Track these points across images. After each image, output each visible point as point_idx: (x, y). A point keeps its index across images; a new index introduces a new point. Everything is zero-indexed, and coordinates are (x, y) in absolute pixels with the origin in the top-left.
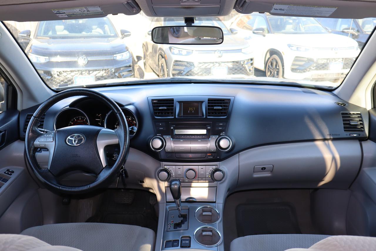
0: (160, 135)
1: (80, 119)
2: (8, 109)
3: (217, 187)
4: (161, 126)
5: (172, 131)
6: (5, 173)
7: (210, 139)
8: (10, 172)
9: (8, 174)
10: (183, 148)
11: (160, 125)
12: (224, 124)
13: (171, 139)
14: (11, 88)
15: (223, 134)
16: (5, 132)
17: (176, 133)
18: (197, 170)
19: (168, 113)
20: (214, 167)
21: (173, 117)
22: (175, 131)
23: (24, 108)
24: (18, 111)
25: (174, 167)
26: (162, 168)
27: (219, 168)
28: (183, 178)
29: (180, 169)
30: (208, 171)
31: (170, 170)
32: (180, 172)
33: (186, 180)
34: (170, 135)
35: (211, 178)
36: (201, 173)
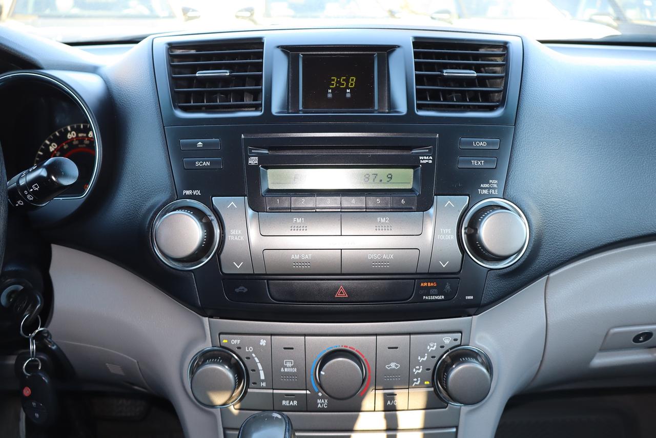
0: (197, 192)
3: (457, 427)
4: (203, 153)
5: (255, 176)
7: (432, 211)
10: (306, 256)
11: (200, 149)
12: (494, 144)
13: (250, 212)
15: (489, 189)
17: (271, 187)
18: (368, 356)
19: (240, 95)
20: (447, 340)
21: (258, 114)
22: (266, 174)
25: (263, 342)
26: (208, 345)
27: (468, 345)
28: (306, 390)
29: (292, 349)
30: (421, 359)
31: (248, 356)
32: (292, 367)
33: (319, 401)
34: (245, 196)
35: (432, 389)
36: (389, 367)
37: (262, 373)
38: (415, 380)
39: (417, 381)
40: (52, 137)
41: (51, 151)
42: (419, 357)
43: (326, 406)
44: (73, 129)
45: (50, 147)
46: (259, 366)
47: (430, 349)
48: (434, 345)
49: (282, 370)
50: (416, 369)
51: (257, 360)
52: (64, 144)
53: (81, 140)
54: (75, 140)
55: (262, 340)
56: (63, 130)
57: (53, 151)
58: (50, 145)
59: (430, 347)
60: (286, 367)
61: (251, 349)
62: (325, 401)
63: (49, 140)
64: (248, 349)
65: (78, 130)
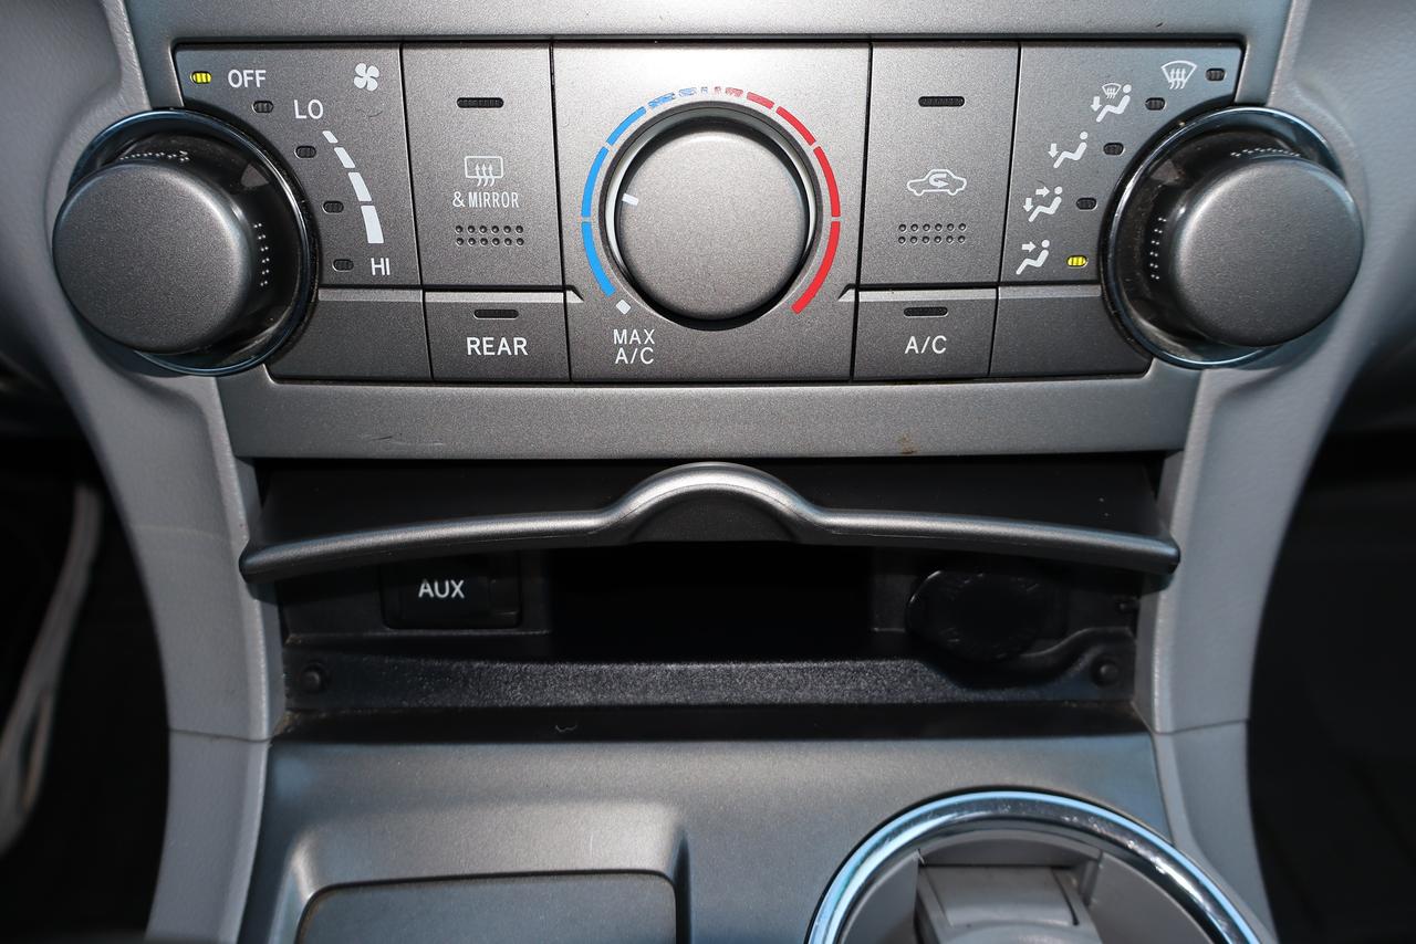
26: (133, 102)
27: (1262, 105)
28: (563, 289)
29: (498, 103)
30: (1059, 156)
31: (307, 142)
33: (619, 337)
35: (1095, 292)
36: (919, 187)
37: (370, 216)
38: (1030, 247)
39: (1035, 255)
42: (1054, 146)
43: (648, 355)
46: (358, 184)
47: (1102, 111)
48: (1121, 95)
49: (458, 201)
50: (1038, 201)
51: (346, 160)
55: (360, 69)
59: (1105, 102)
60: (473, 187)
61: (316, 112)
62: (643, 337)
64: (303, 111)
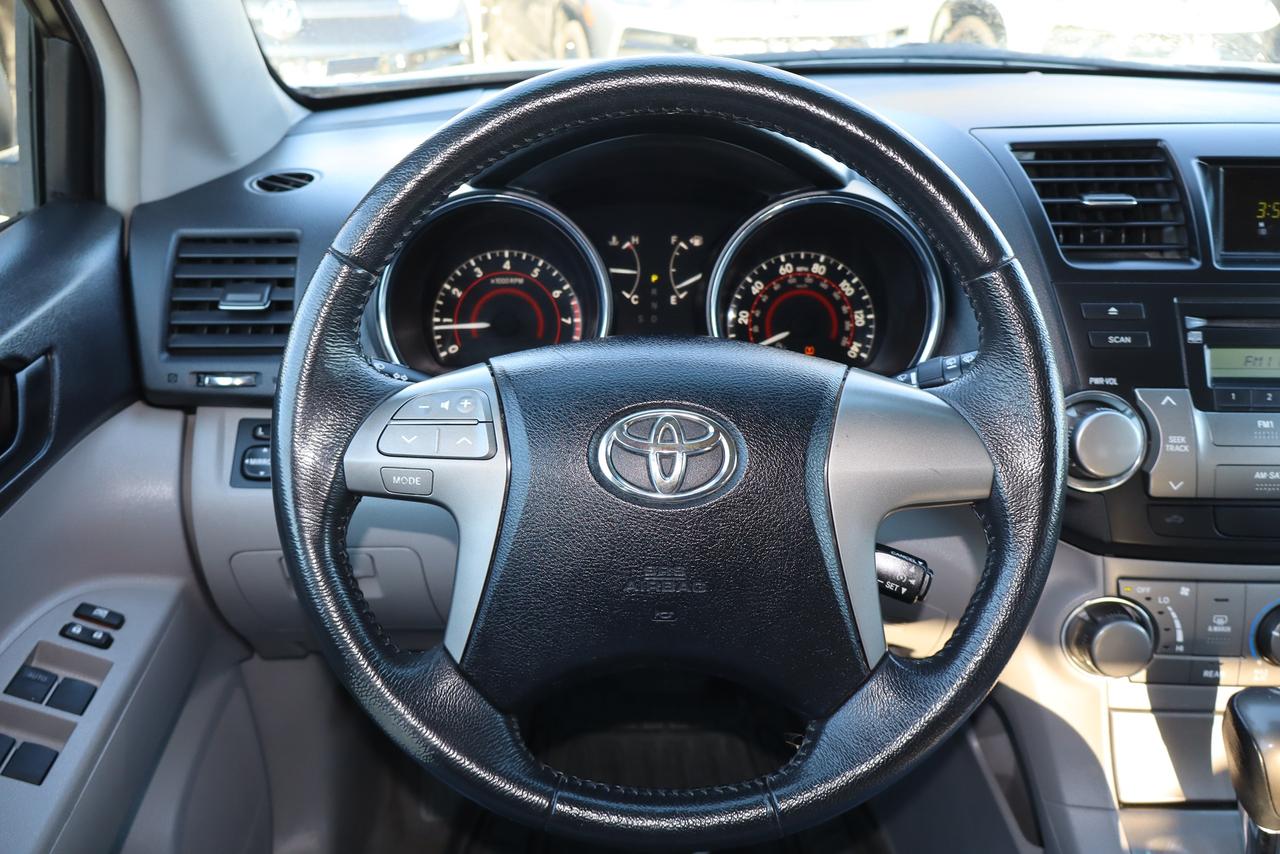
0: (1112, 381)
1: (507, 266)
2: (49, 199)
4: (1117, 324)
5: (1197, 358)
6: (65, 632)
8: (98, 621)
9: (86, 638)
11: (1114, 319)
14: (58, 52)
16: (48, 365)
23: (153, 192)
24: (114, 213)
25: (1185, 591)
29: (1226, 600)
31: (1160, 610)
32: (1225, 625)
34: (1184, 387)
37: (1180, 633)
40: (756, 273)
41: (754, 293)
44: (788, 260)
45: (753, 288)
46: (1178, 624)
49: (1210, 629)
51: (1174, 615)
52: (774, 283)
53: (800, 278)
54: (791, 276)
55: (1183, 589)
56: (773, 262)
57: (757, 294)
58: (753, 284)
60: (1216, 625)
61: (1167, 601)
63: (752, 277)
64: (1163, 600)
65: (796, 262)
